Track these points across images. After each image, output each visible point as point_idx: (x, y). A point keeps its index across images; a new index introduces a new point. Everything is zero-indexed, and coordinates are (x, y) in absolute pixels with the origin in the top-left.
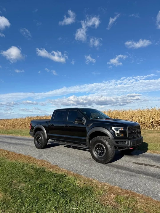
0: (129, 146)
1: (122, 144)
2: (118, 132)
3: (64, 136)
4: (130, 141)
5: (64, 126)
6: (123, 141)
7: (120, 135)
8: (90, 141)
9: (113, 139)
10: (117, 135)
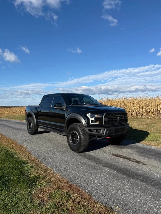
0: (104, 134)
1: (96, 132)
2: (93, 119)
3: (47, 122)
4: (105, 130)
5: (48, 113)
6: (98, 129)
7: (95, 123)
8: (68, 128)
9: (86, 127)
10: (91, 123)
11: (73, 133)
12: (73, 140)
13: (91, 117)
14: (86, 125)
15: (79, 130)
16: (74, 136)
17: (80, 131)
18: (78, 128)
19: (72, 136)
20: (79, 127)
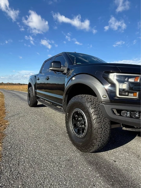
7: (128, 95)
8: (68, 102)
9: (106, 103)
10: (118, 95)
11: (77, 113)
12: (75, 126)
13: (120, 81)
14: (108, 98)
15: (90, 109)
16: (78, 119)
17: (91, 111)
18: (88, 105)
19: (74, 118)
20: (90, 104)
